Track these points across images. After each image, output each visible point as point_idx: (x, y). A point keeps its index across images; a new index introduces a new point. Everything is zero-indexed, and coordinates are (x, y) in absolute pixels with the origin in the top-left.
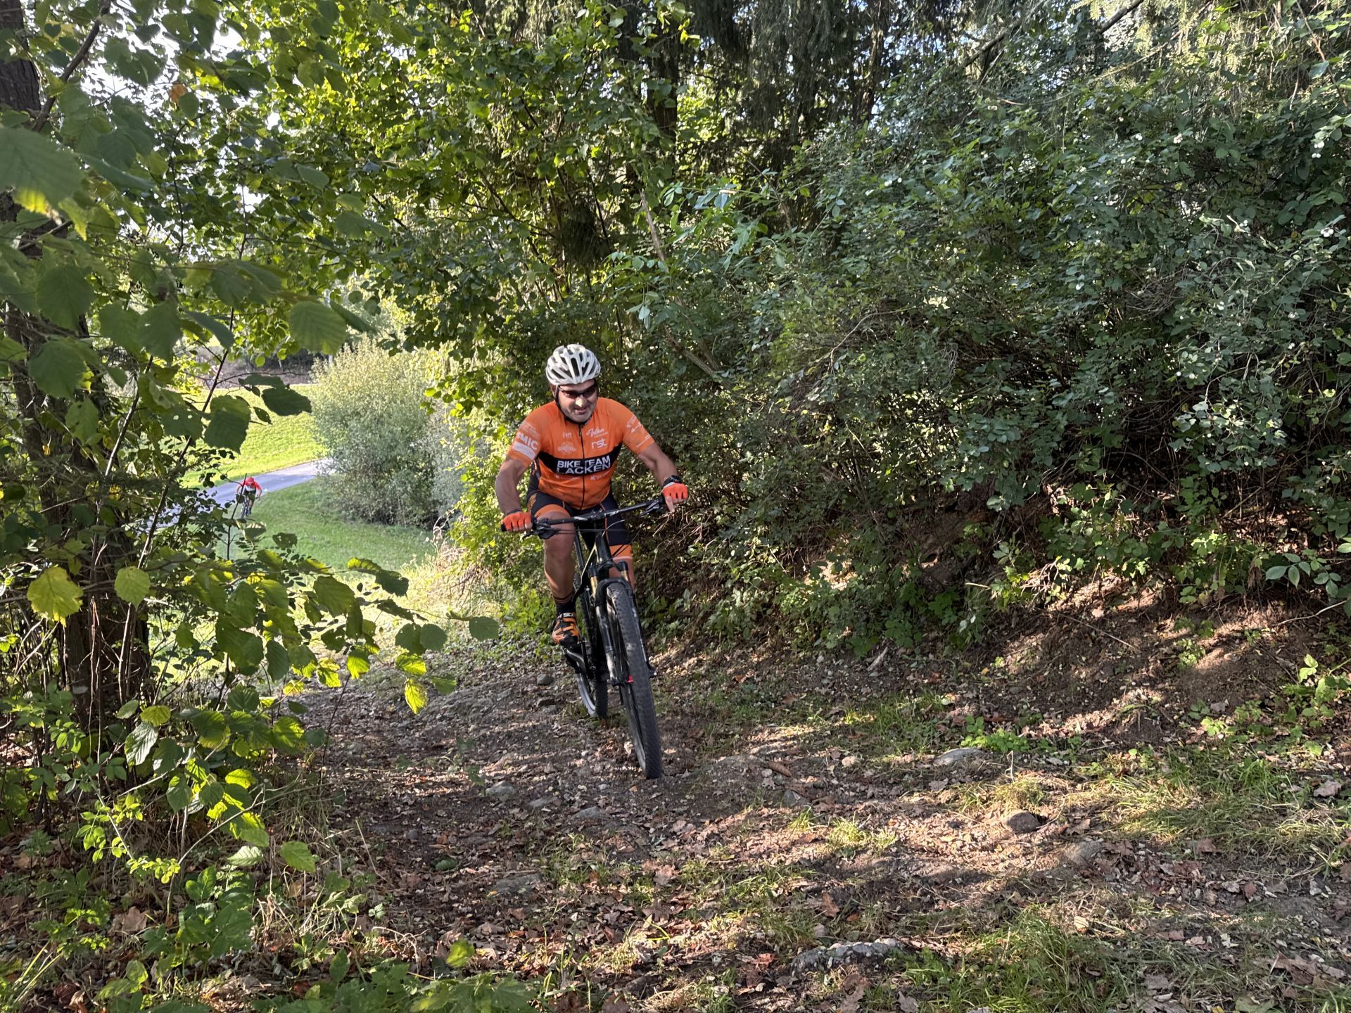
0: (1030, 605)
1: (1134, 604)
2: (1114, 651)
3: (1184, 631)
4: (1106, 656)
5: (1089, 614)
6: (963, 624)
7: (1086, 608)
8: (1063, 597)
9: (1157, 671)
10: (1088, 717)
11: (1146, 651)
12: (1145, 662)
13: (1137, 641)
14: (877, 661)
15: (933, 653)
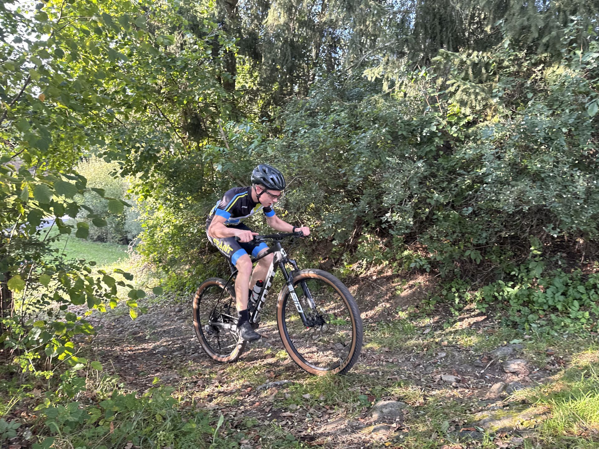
0: (353, 275)
1: (385, 274)
2: (378, 290)
3: (399, 283)
4: (376, 292)
5: (372, 278)
7: (371, 276)
8: (364, 272)
9: (389, 297)
10: (367, 313)
11: (387, 290)
12: (386, 294)
13: (385, 287)
15: (323, 293)
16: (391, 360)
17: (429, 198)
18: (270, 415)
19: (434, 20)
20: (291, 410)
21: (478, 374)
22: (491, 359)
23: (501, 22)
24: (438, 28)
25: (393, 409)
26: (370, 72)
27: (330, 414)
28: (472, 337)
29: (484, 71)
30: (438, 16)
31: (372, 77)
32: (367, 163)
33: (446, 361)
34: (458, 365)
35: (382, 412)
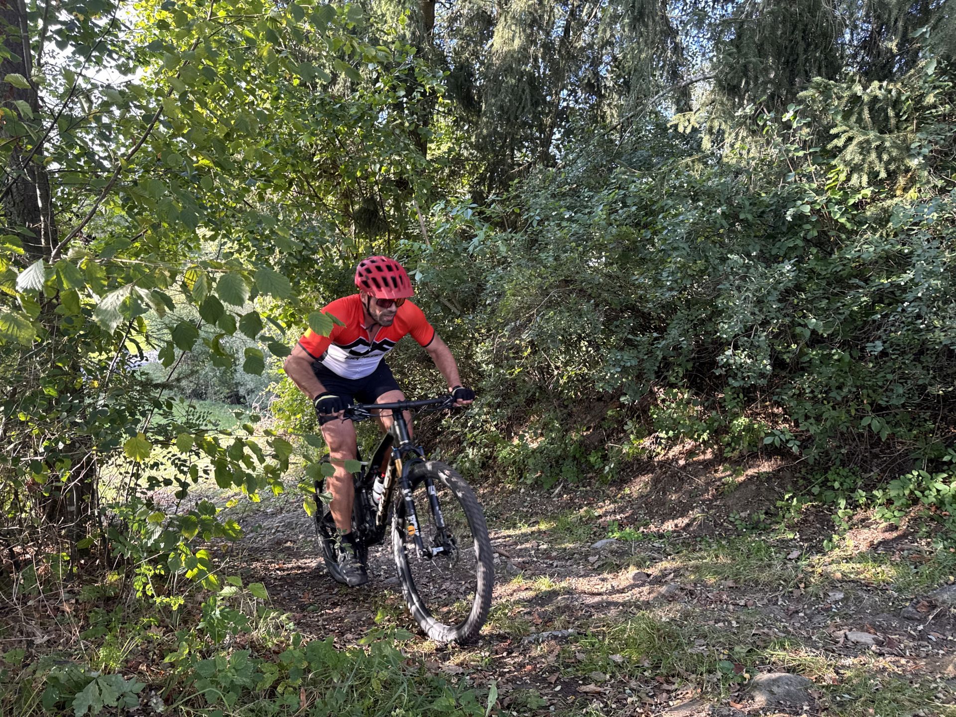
0: (645, 457)
1: (701, 457)
2: (690, 484)
3: (728, 473)
4: (686, 487)
5: (677, 463)
6: (607, 468)
7: (676, 459)
8: (663, 453)
9: (713, 495)
10: (676, 521)
11: (708, 484)
12: (707, 491)
13: (703, 479)
14: (557, 491)
15: (590, 485)
16: (742, 603)
17: (800, 325)
18: (558, 688)
19: (793, 33)
20: (596, 682)
21: (912, 632)
22: (935, 607)
23: (924, 30)
24: (802, 46)
25: (792, 688)
26: (682, 119)
27: (668, 692)
28: (883, 567)
29: (891, 113)
30: (800, 26)
31: (685, 128)
32: (683, 265)
33: (846, 605)
34: (870, 614)
35: (772, 692)
